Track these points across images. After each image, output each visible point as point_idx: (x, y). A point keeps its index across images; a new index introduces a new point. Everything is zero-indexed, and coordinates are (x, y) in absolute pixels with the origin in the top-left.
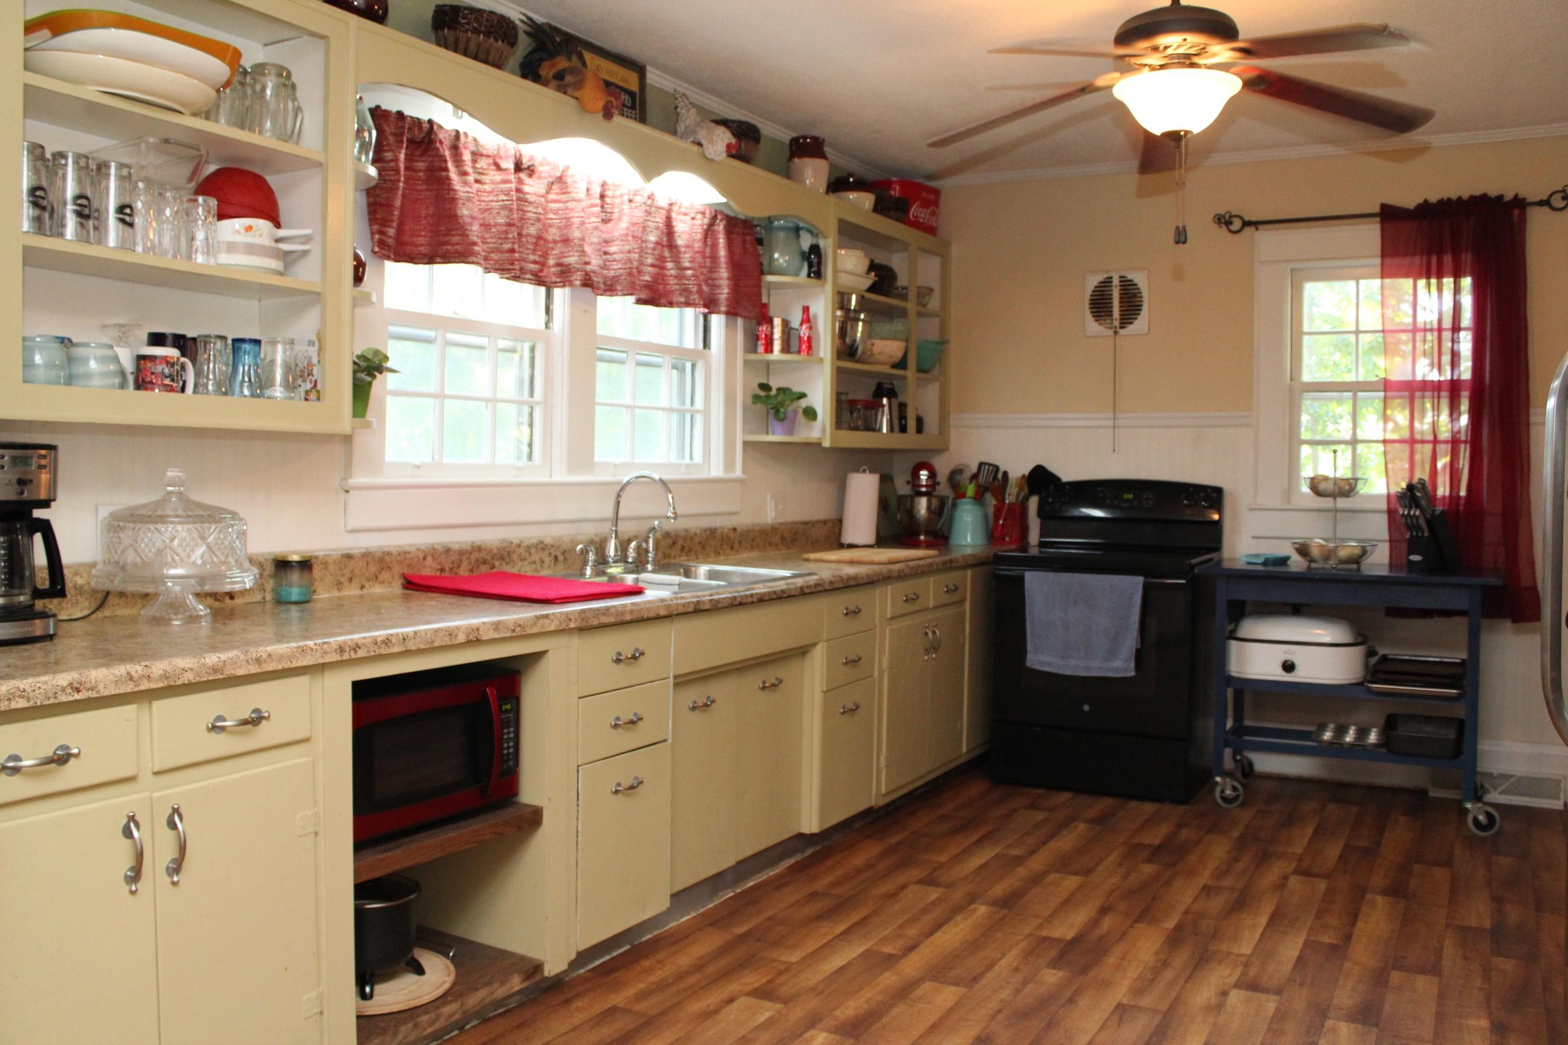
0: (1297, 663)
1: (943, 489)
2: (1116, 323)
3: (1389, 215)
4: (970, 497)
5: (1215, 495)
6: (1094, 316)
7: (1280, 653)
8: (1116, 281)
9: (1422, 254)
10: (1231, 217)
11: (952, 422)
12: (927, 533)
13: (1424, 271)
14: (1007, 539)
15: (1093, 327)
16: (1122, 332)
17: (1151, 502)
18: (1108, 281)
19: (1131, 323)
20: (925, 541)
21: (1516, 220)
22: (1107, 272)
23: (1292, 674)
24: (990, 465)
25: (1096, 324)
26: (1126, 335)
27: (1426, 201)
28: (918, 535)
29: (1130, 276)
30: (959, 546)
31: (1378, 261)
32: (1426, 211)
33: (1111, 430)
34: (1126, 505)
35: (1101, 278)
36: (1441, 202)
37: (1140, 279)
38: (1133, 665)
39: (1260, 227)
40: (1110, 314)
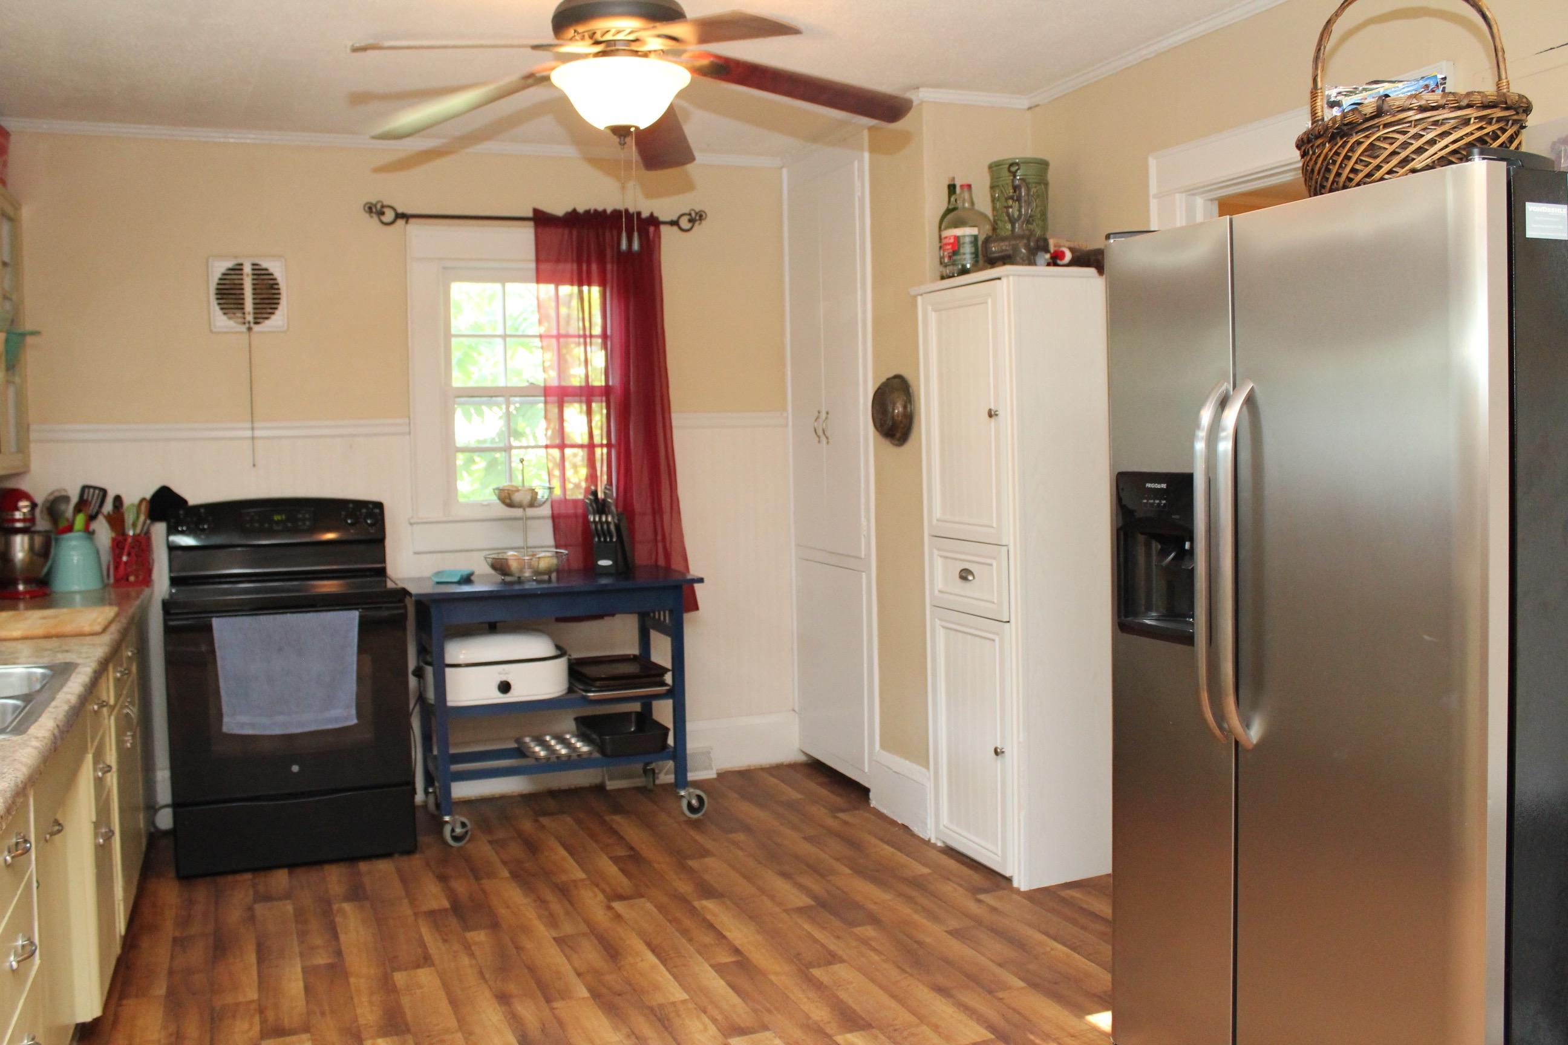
0: (512, 683)
1: (42, 524)
2: (250, 318)
3: (541, 220)
4: (79, 531)
5: (377, 511)
6: (222, 309)
7: (497, 674)
8: (247, 269)
9: (572, 262)
10: (383, 206)
11: (33, 436)
12: (27, 581)
13: (575, 278)
14: (132, 578)
15: (221, 321)
16: (256, 328)
17: (308, 523)
18: (238, 269)
19: (267, 318)
20: (25, 593)
21: (651, 235)
22: (236, 257)
23: (509, 695)
24: (95, 488)
25: (224, 318)
26: (260, 332)
27: (574, 210)
28: (15, 583)
29: (264, 265)
30: (67, 593)
31: (533, 265)
32: (574, 220)
33: (250, 442)
34: (280, 528)
35: (230, 264)
36: (587, 212)
37: (276, 268)
38: (353, 711)
39: (411, 221)
40: (240, 305)
